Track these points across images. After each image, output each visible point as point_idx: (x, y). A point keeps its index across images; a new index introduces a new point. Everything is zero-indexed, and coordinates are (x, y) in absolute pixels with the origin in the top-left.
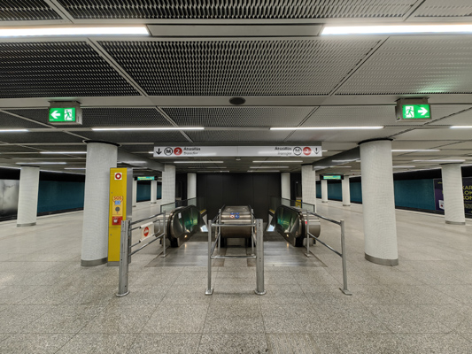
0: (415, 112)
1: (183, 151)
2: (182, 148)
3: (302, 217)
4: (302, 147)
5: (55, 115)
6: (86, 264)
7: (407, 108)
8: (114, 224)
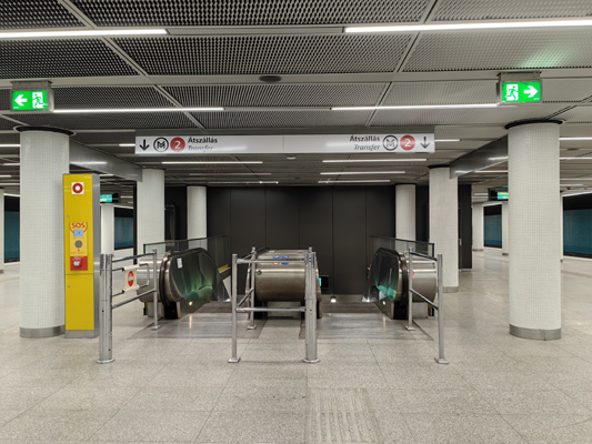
0: (520, 92)
1: (187, 144)
2: (186, 139)
3: (403, 263)
4: (399, 136)
5: (19, 100)
6: (29, 334)
7: (509, 87)
8: (73, 268)
